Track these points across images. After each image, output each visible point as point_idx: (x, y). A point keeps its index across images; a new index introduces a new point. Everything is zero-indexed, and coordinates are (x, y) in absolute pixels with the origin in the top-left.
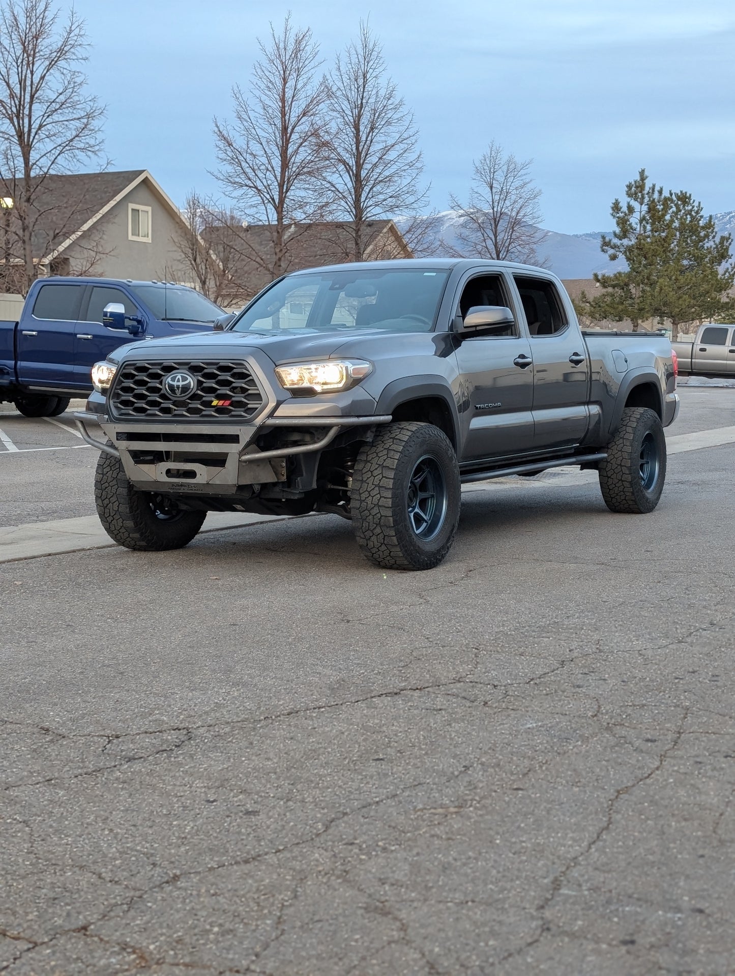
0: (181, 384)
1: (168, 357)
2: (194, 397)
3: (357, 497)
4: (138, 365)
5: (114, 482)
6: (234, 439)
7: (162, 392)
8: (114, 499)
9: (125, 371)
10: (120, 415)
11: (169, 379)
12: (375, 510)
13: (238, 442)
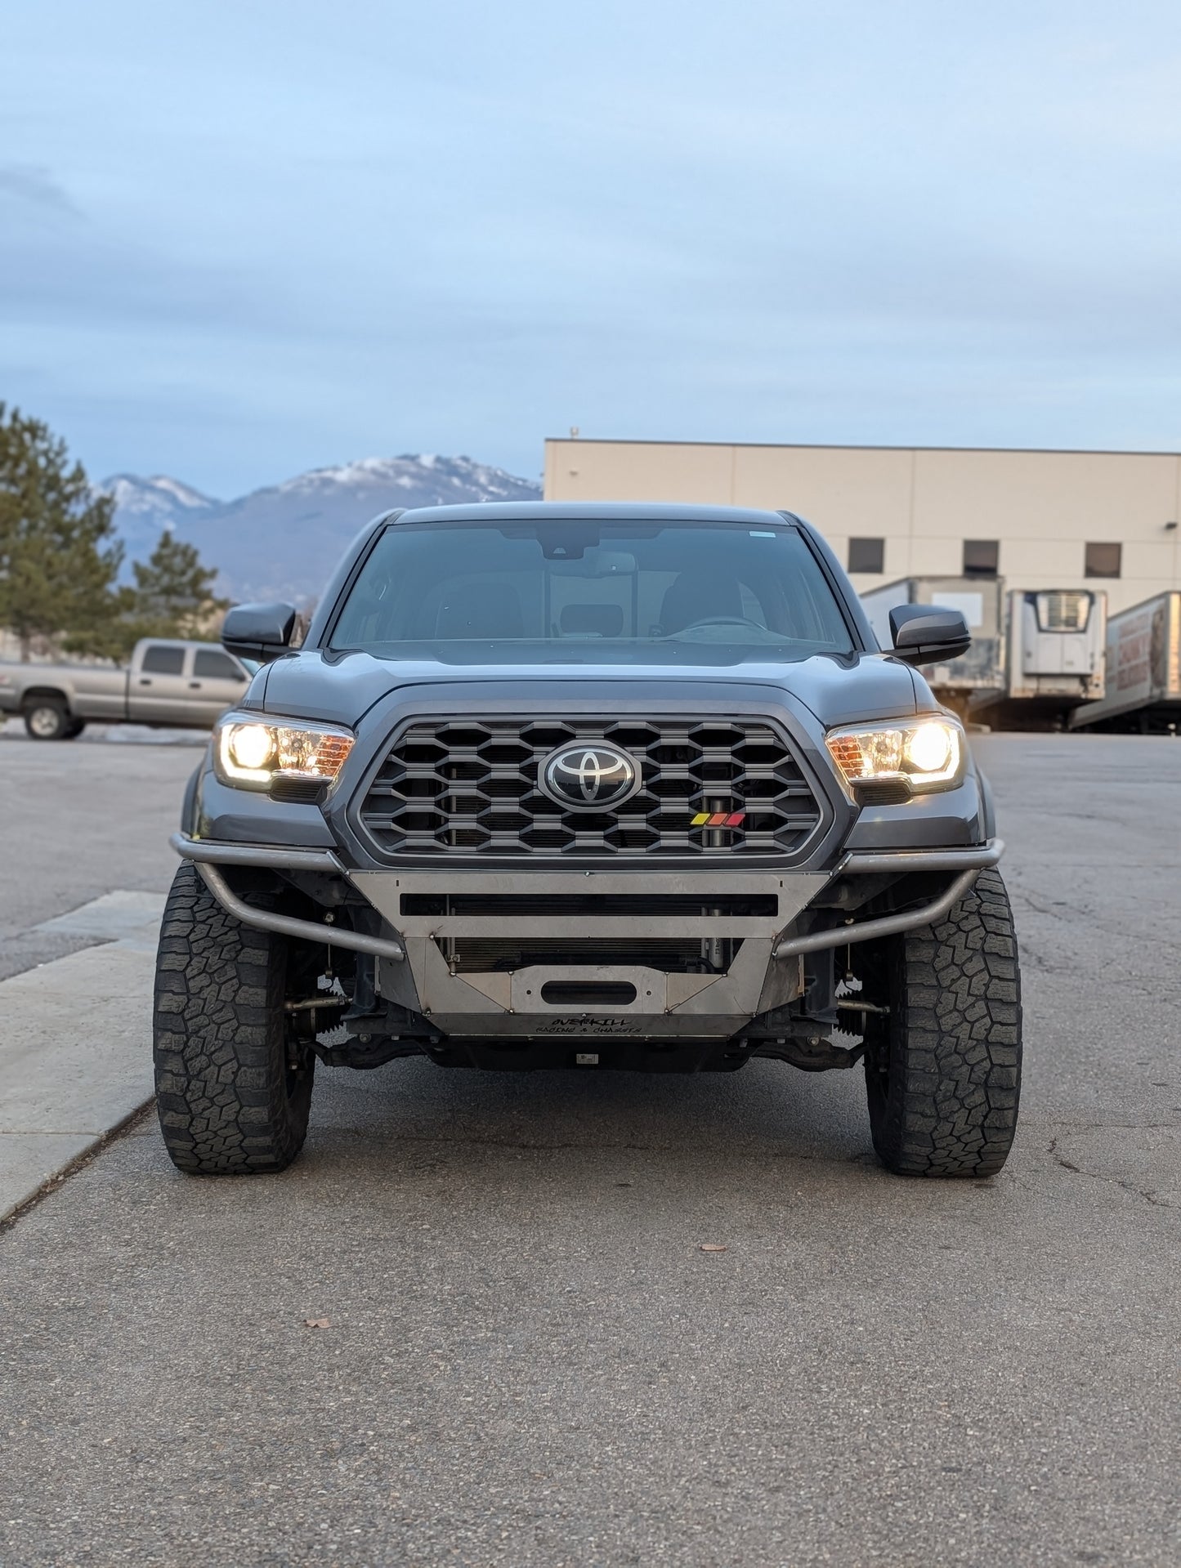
0: (598, 773)
1: (548, 711)
2: (636, 805)
3: (930, 1025)
4: (453, 726)
5: (228, 1013)
6: (765, 905)
7: (536, 792)
8: (220, 1057)
9: (411, 741)
10: (396, 851)
11: (559, 762)
12: (980, 1052)
13: (773, 912)
